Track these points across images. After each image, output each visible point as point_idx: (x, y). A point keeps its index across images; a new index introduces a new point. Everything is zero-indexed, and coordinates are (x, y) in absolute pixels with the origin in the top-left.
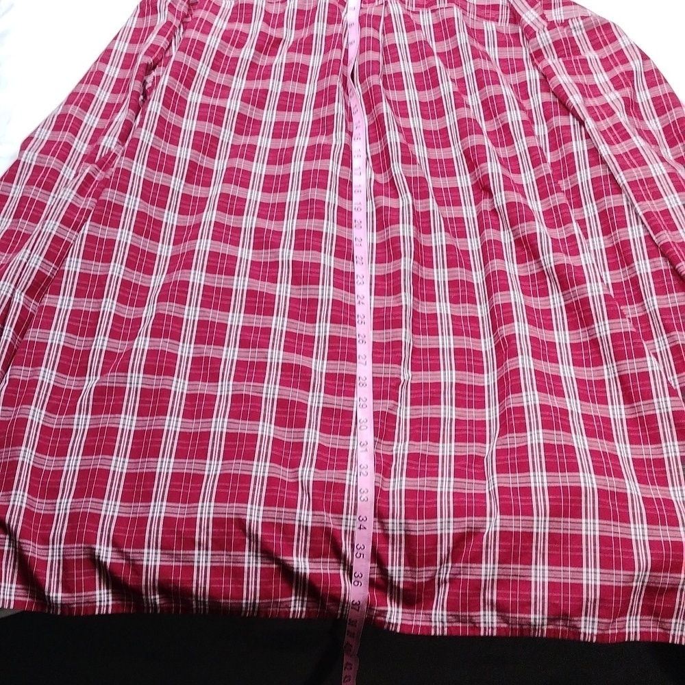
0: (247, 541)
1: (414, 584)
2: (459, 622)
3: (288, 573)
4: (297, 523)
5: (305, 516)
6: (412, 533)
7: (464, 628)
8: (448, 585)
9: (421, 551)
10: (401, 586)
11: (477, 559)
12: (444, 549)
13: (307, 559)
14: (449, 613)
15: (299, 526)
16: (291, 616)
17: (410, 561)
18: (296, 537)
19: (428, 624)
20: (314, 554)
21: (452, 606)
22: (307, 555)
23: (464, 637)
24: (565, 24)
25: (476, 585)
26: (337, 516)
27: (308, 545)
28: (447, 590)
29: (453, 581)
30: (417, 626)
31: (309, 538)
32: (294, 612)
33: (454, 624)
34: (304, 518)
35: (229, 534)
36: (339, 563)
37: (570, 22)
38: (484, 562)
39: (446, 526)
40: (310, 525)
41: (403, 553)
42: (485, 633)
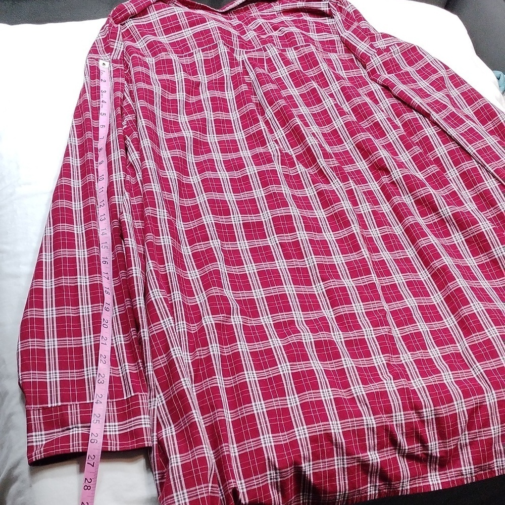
0: (335, 449)
1: (446, 452)
2: (481, 471)
3: (365, 466)
4: (366, 427)
5: (370, 420)
6: (441, 416)
7: (485, 474)
8: (469, 447)
9: (448, 427)
10: (438, 455)
11: (486, 424)
12: (462, 422)
13: (376, 452)
14: (476, 466)
15: (368, 428)
16: (368, 499)
17: (442, 436)
18: (367, 437)
19: (460, 477)
20: (380, 447)
21: (476, 460)
22: (376, 448)
23: (487, 480)
24: (387, 50)
25: (490, 442)
26: (389, 415)
27: (376, 441)
28: (469, 451)
29: (473, 444)
30: (453, 481)
31: (376, 436)
32: (370, 495)
33: (479, 473)
34: (370, 422)
35: (322, 446)
36: (395, 449)
37: (390, 48)
38: (491, 425)
39: (460, 406)
40: (375, 426)
41: (436, 431)
42: (498, 474)
